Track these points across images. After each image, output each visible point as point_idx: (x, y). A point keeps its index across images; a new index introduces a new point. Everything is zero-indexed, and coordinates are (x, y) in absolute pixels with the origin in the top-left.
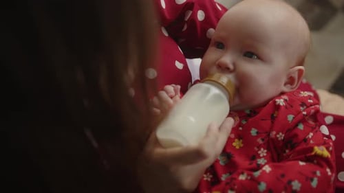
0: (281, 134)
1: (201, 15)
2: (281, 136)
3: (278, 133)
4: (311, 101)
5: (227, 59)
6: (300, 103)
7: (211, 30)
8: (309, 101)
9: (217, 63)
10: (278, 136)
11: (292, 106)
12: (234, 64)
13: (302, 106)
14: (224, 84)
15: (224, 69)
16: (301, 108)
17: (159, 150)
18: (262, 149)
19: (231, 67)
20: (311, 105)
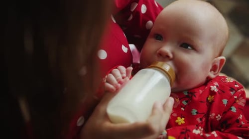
0: (219, 115)
1: (144, 9)
2: (219, 117)
3: (217, 115)
4: (237, 86)
5: (167, 49)
6: (230, 89)
7: (150, 22)
8: (236, 86)
9: (158, 52)
10: (217, 117)
11: (223, 92)
12: (173, 53)
13: (232, 91)
14: (167, 71)
15: (164, 57)
16: (231, 93)
17: (108, 124)
18: (200, 127)
19: (171, 56)
20: (238, 90)
